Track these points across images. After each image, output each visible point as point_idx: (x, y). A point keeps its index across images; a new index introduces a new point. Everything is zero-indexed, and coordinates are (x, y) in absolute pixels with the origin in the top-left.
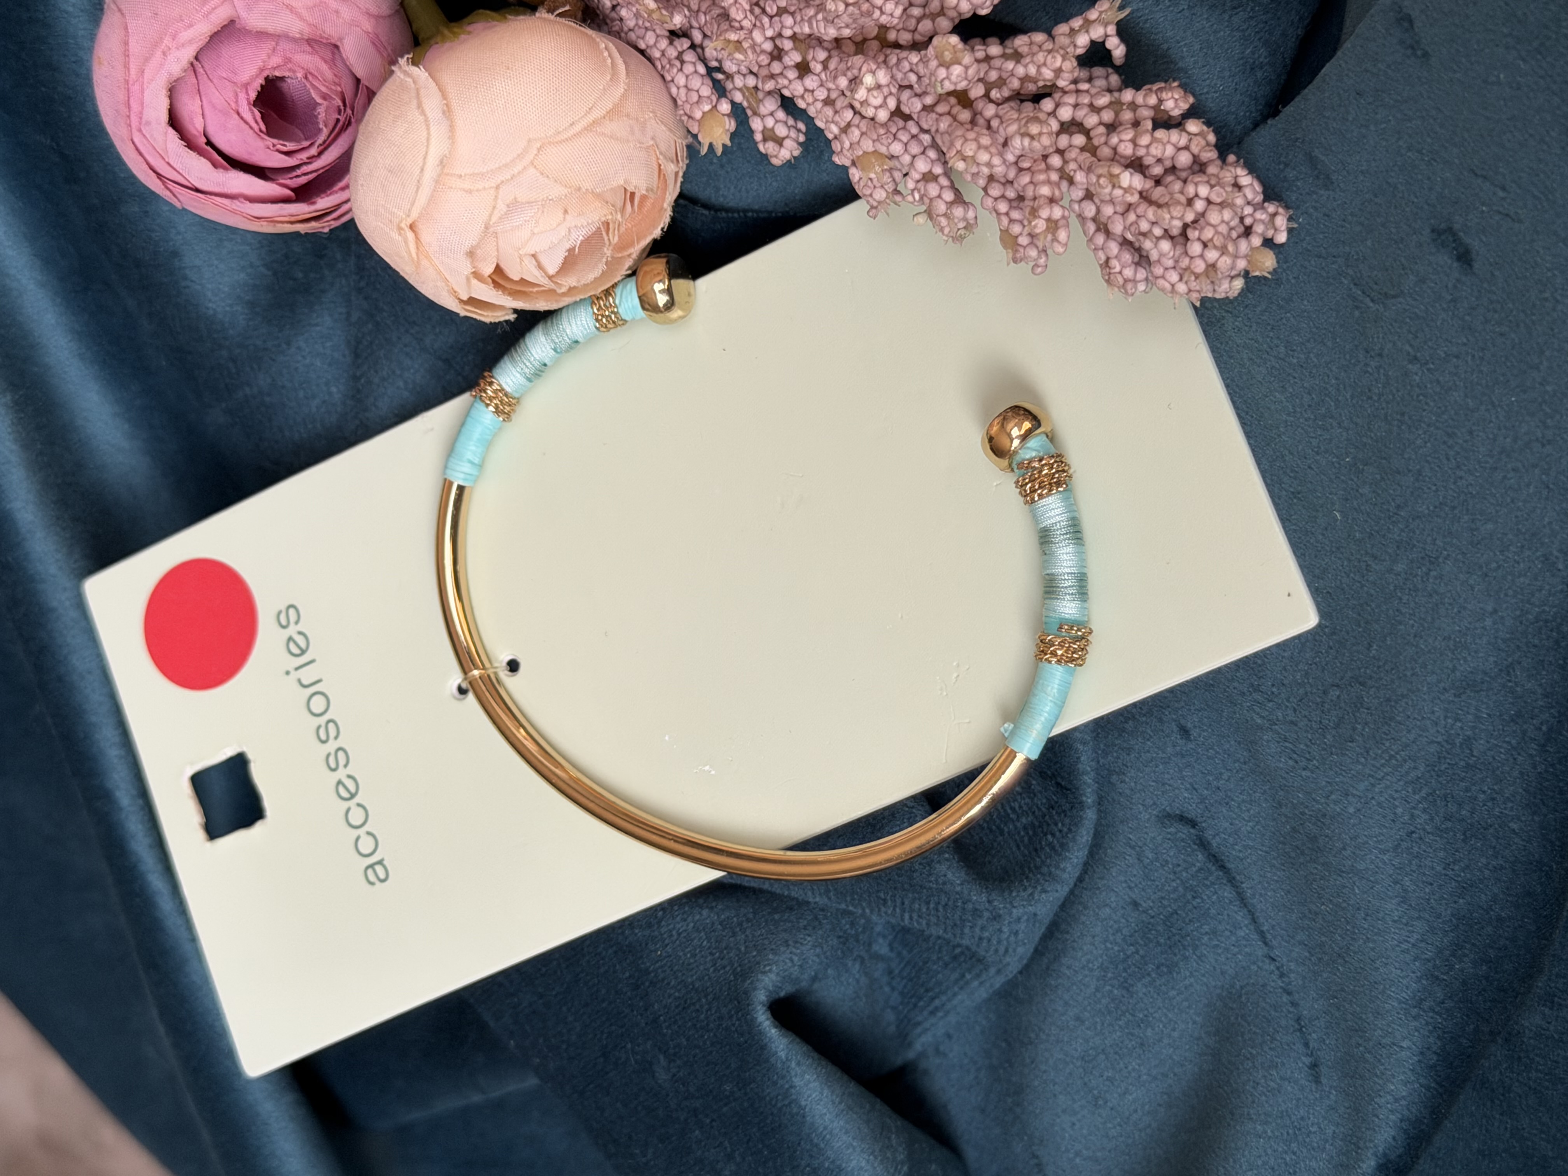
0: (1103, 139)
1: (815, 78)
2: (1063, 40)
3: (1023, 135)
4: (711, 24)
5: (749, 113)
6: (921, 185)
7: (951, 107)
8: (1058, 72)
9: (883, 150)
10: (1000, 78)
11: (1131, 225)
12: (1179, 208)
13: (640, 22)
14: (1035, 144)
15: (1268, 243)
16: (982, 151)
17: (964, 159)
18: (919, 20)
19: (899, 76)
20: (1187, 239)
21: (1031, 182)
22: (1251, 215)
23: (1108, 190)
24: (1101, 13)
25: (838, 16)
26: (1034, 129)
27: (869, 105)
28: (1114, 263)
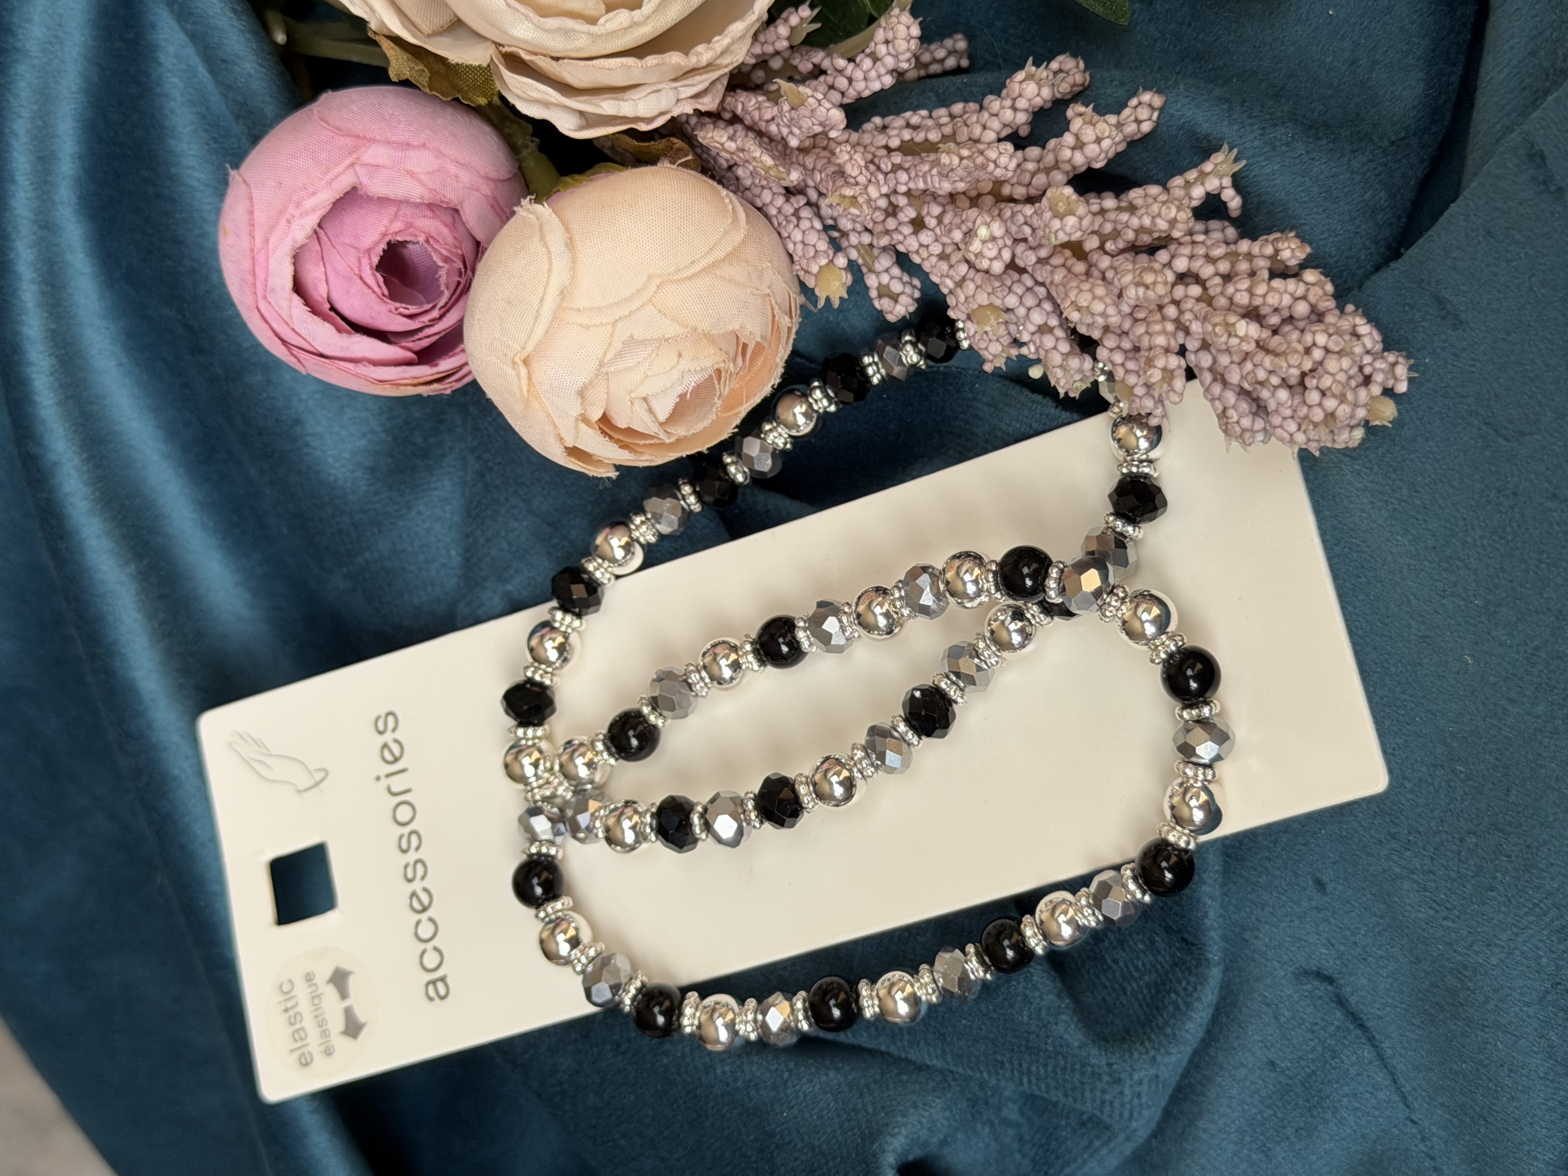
0: (1219, 289)
1: (930, 233)
2: (1178, 193)
3: (1137, 285)
4: (827, 181)
5: (864, 270)
6: (1036, 337)
7: (1066, 259)
8: (1173, 222)
9: (998, 302)
10: (1115, 229)
11: (1248, 373)
12: (1296, 356)
13: (757, 181)
14: (1151, 294)
15: (1388, 392)
16: (1096, 302)
17: (1079, 309)
18: (1033, 174)
19: (1014, 229)
20: (1305, 388)
21: (1147, 332)
22: (1371, 364)
23: (1224, 339)
24: (1216, 165)
25: (952, 170)
26: (1149, 278)
27: (984, 257)
28: (1231, 412)
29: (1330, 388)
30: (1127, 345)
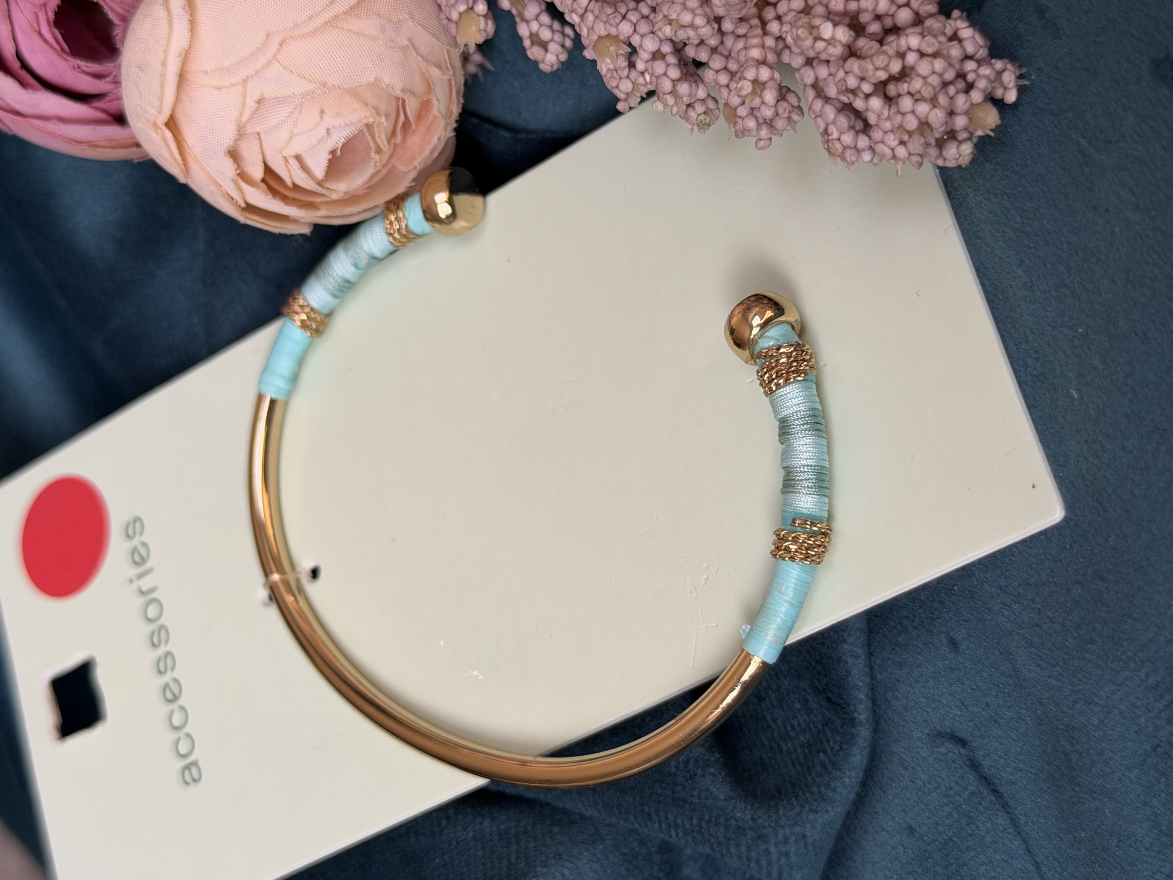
5: (516, 18)
6: (649, 65)
9: (613, 31)
12: (882, 57)
15: (992, 100)
22: (974, 71)
28: (832, 129)
29: (919, 92)
30: (733, 66)
